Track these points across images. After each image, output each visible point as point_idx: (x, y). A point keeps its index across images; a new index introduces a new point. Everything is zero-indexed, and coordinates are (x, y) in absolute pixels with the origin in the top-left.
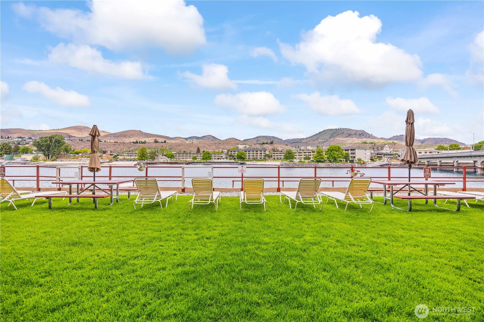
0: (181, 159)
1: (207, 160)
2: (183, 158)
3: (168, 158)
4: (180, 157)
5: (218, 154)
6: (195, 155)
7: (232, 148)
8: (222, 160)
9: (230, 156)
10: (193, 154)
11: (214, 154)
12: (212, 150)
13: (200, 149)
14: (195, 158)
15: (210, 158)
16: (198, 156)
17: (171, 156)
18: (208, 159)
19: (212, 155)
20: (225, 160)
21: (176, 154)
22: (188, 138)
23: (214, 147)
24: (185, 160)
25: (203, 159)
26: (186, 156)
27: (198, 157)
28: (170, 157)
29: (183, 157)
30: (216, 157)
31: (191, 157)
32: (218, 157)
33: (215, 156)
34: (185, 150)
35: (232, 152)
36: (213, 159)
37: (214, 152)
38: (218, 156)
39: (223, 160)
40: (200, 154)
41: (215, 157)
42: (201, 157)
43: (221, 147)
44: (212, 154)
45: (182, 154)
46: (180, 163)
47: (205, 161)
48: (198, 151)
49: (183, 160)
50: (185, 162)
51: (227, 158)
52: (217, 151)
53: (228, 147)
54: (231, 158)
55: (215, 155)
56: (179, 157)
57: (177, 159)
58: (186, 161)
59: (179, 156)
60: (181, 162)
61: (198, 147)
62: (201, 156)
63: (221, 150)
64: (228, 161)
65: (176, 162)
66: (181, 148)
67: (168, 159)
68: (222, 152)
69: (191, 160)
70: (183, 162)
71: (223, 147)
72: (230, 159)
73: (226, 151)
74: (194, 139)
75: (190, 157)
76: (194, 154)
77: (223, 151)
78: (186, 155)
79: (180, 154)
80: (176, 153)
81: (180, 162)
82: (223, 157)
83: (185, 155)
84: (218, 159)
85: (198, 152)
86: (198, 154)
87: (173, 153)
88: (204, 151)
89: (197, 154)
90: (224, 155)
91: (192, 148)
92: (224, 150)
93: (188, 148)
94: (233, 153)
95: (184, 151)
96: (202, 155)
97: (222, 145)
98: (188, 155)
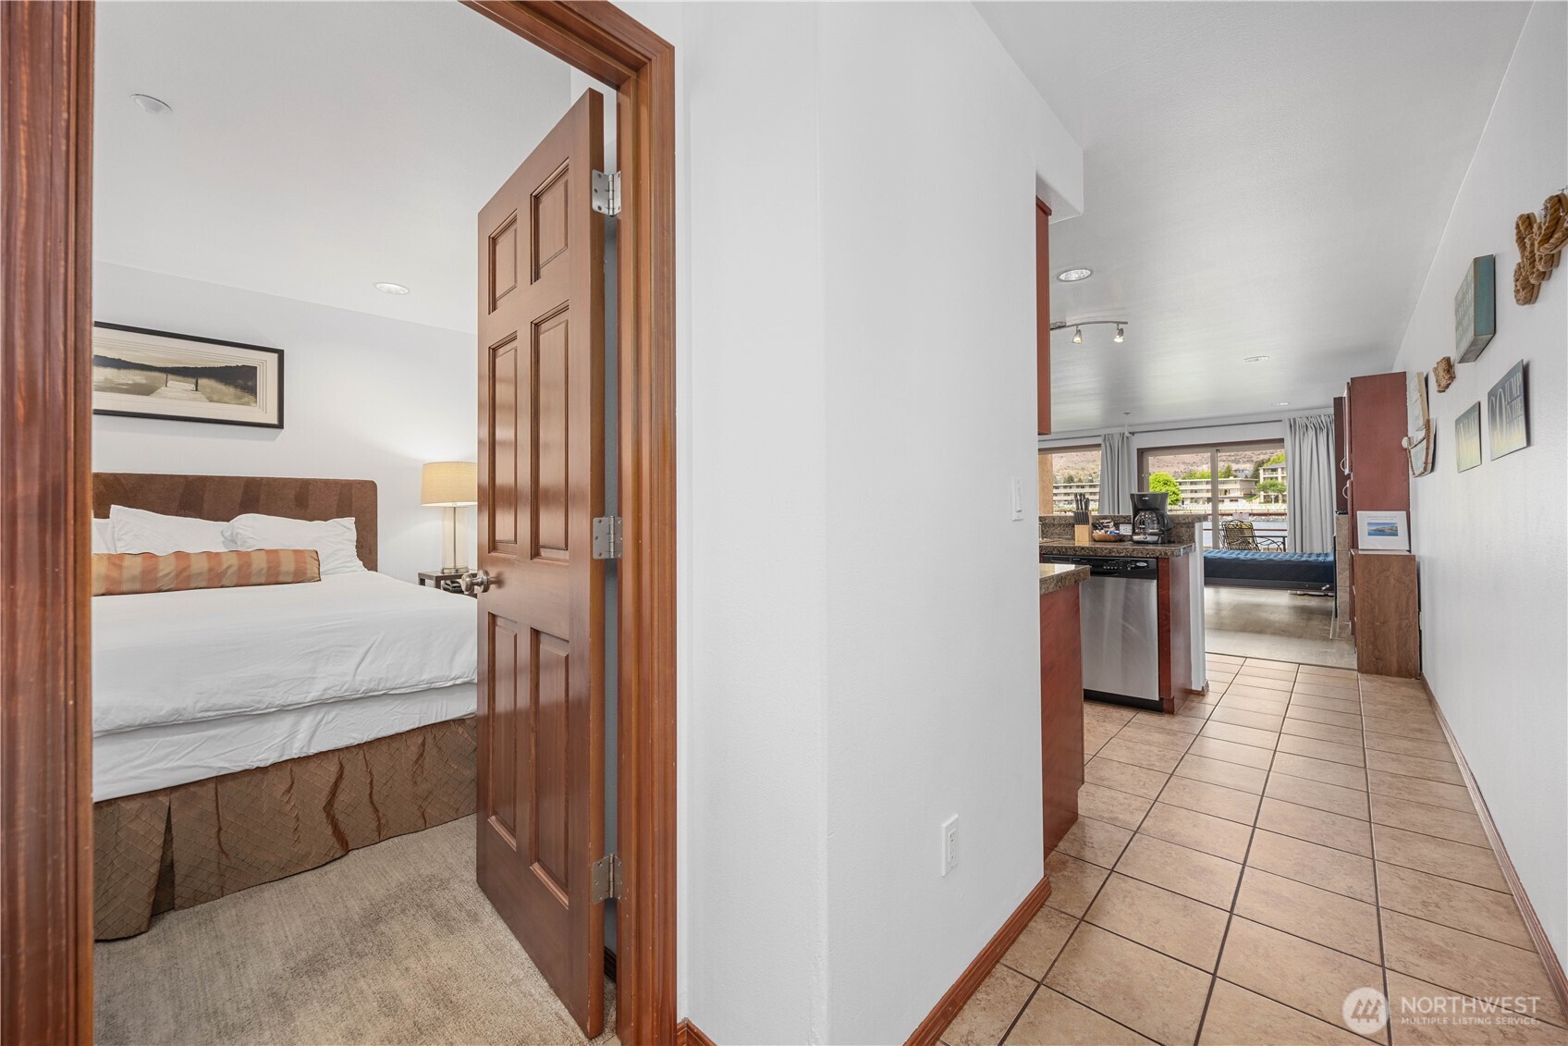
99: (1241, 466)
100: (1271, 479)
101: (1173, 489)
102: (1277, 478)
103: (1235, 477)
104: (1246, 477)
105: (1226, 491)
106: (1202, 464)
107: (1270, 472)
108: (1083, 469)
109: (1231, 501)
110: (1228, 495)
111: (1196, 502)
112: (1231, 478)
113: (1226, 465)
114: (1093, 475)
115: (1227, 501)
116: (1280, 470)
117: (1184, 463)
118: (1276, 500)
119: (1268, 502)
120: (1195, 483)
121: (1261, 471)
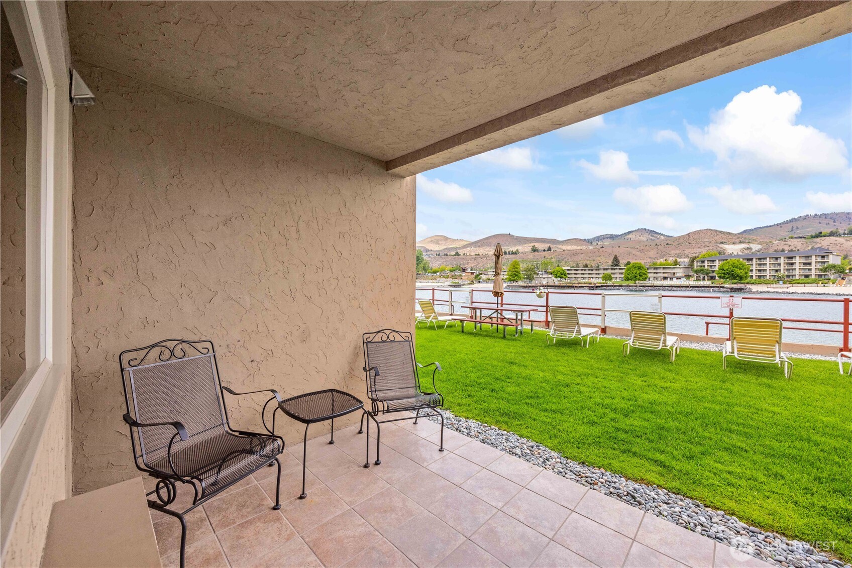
0: (579, 279)
1: (637, 282)
2: (584, 278)
3: (556, 277)
4: (578, 276)
5: (664, 268)
6: (610, 271)
7: (704, 253)
8: (675, 282)
9: (697, 272)
10: (604, 269)
11: (654, 268)
12: (649, 260)
13: (619, 258)
14: (608, 277)
15: (644, 276)
16: (614, 273)
17: (562, 274)
18: (639, 280)
19: (649, 271)
20: (684, 282)
22: (594, 239)
23: (652, 253)
24: (587, 280)
25: (627, 279)
26: (589, 274)
27: (616, 275)
28: (559, 277)
29: (583, 276)
30: (659, 275)
31: (601, 275)
32: (666, 275)
33: (657, 273)
34: (588, 262)
35: (703, 262)
36: (651, 279)
37: (654, 264)
38: (664, 273)
39: (679, 281)
40: (620, 269)
41: (655, 275)
42: (621, 275)
43: (673, 252)
44: (648, 269)
45: (582, 270)
46: (578, 287)
47: (631, 283)
48: (615, 262)
49: (583, 281)
50: (587, 285)
51: (688, 277)
52: (662, 260)
53: (692, 251)
54: (702, 276)
55: (655, 271)
56: (575, 276)
57: (573, 279)
58: (590, 283)
59: (575, 274)
60: (580, 285)
61: (616, 255)
62: (622, 273)
63: (671, 260)
64: (692, 282)
65: (570, 285)
66: (580, 259)
67: (555, 279)
68: (676, 263)
69: (601, 280)
70: (583, 285)
71: (678, 252)
72: (698, 279)
73: (686, 261)
74: (606, 239)
75: (597, 276)
76: (606, 269)
77: (679, 260)
78: (590, 272)
79: (577, 270)
80: (569, 268)
81: (577, 285)
82: (678, 275)
83: (587, 272)
84: (665, 278)
85: (616, 265)
86: (614, 269)
87: (564, 268)
88: (628, 263)
89: (612, 269)
90: (681, 270)
91: (603, 257)
92: (681, 258)
93: (594, 258)
94: (706, 264)
95: (584, 264)
96: (623, 271)
97: (676, 248)
98: (594, 271)
99: (682, 260)
100: (701, 266)
101: (644, 272)
102: (704, 266)
103: (680, 265)
104: (685, 265)
105: (674, 273)
106: (660, 258)
107: (700, 262)
108: (594, 260)
109: (677, 279)
110: (675, 275)
111: (657, 279)
112: (678, 266)
113: (674, 259)
114: (599, 264)
115: (675, 279)
116: (706, 261)
117: (650, 258)
118: (704, 279)
119: (699, 280)
120: (657, 268)
121: (695, 262)
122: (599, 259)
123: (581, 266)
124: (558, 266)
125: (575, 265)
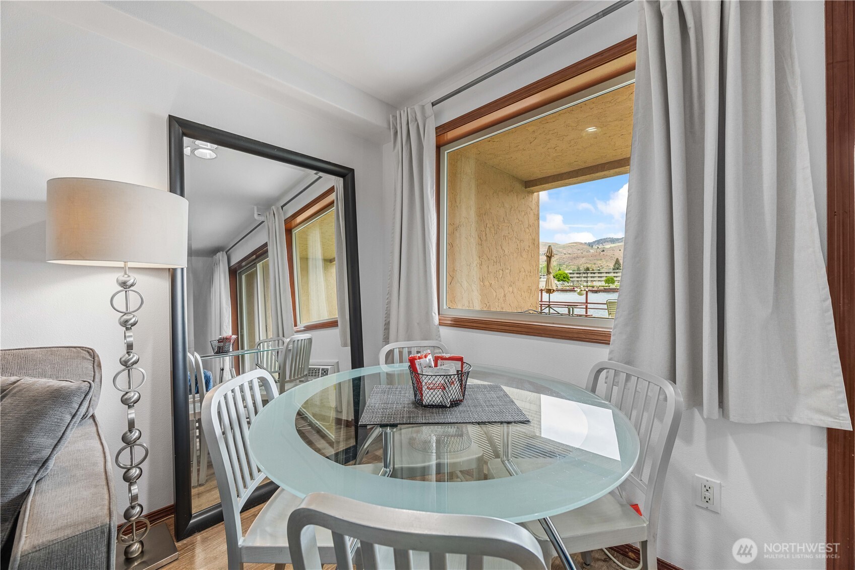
0: (582, 283)
2: (587, 281)
3: (559, 281)
4: (580, 279)
6: (612, 275)
10: (606, 273)
13: (621, 262)
14: (611, 281)
16: (616, 277)
17: (564, 278)
21: (573, 273)
22: (594, 242)
24: (589, 284)
26: (591, 277)
27: (618, 279)
28: (562, 280)
29: (585, 279)
31: (604, 279)
34: (589, 266)
45: (584, 273)
48: (617, 266)
56: (578, 279)
57: (575, 283)
58: (593, 287)
59: (577, 277)
61: (617, 259)
66: (581, 263)
67: (558, 283)
69: (603, 284)
74: (606, 243)
75: (600, 279)
76: (609, 273)
78: (592, 275)
79: (579, 274)
80: (571, 272)
83: (589, 275)
85: (618, 269)
86: (617, 273)
87: (566, 272)
89: (614, 273)
91: (603, 260)
95: (585, 267)
98: (597, 275)
108: (595, 264)
114: (600, 267)
122: (600, 263)
123: (582, 270)
124: (560, 270)
125: (576, 269)
